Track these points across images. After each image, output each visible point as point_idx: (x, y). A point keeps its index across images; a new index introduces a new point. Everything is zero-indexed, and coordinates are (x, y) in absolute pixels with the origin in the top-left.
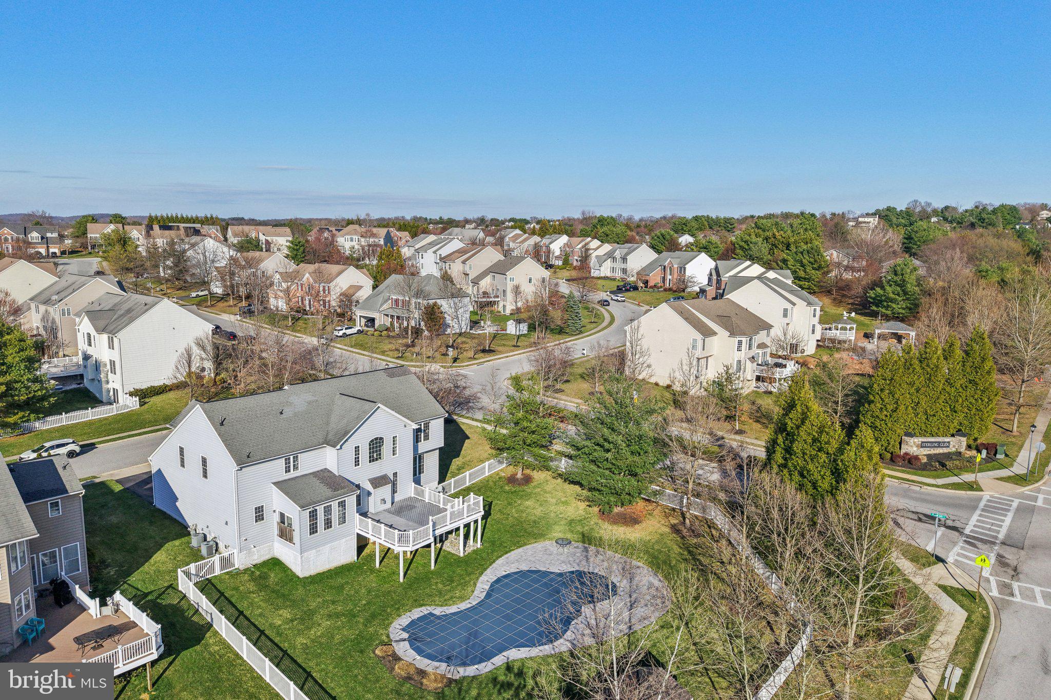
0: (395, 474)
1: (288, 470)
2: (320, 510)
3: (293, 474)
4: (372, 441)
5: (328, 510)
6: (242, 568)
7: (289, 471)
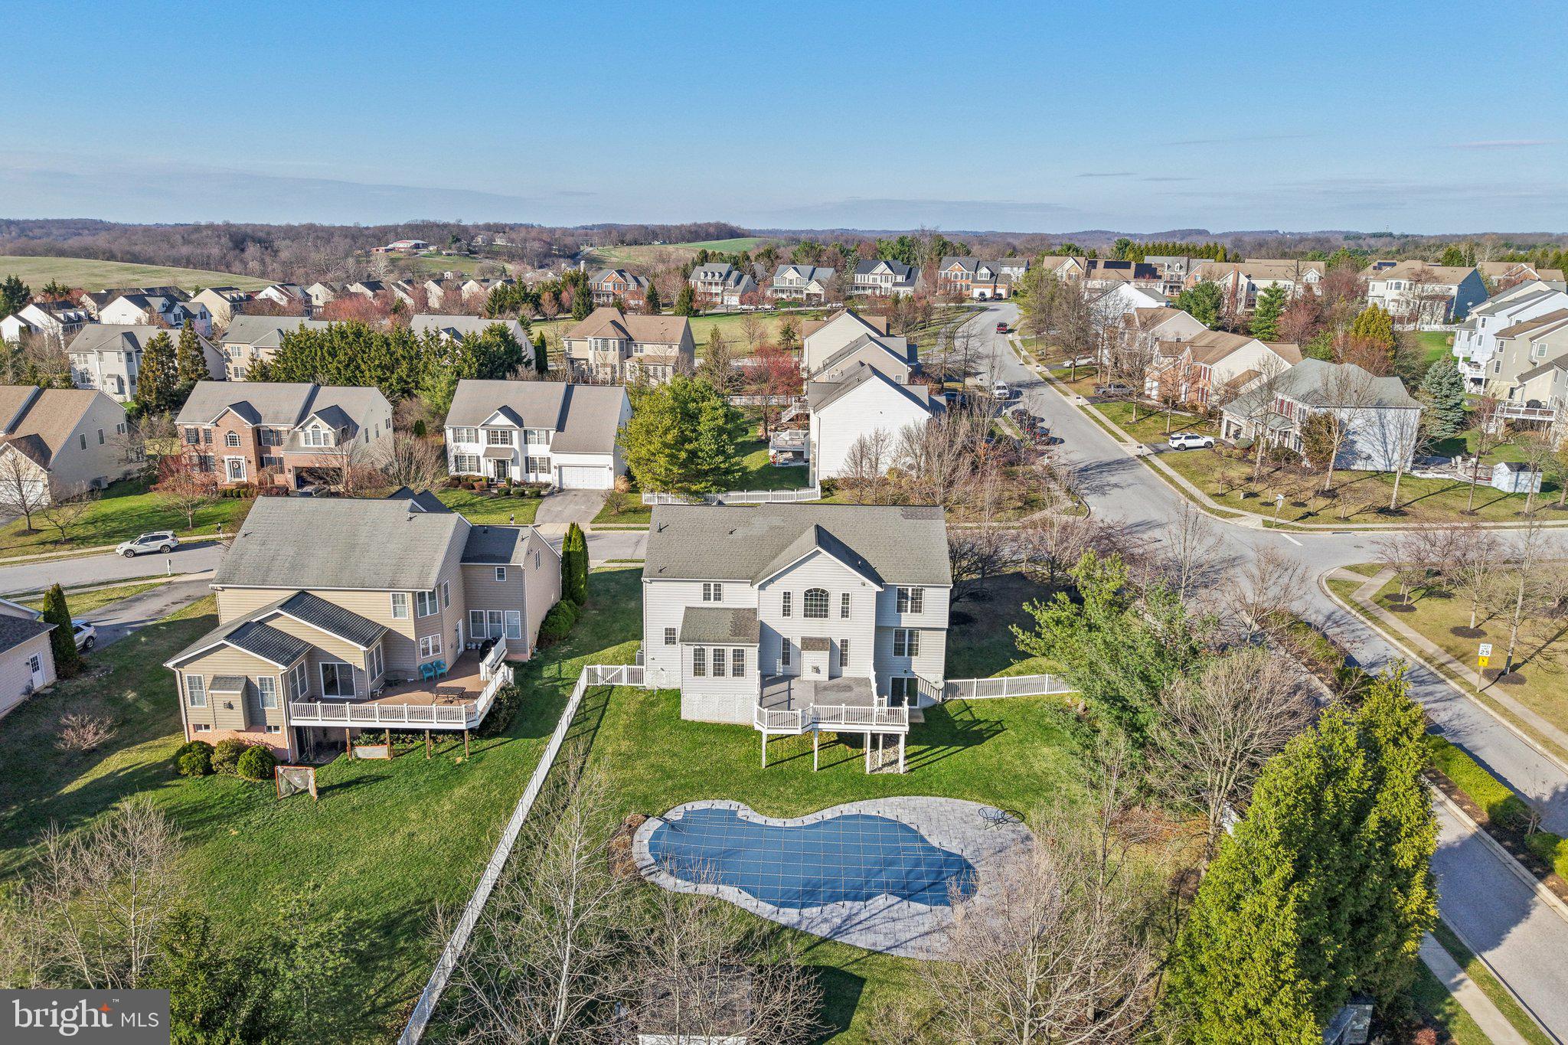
0: (845, 643)
1: (707, 597)
2: (709, 652)
3: (712, 604)
4: (808, 591)
5: (719, 655)
6: (648, 687)
7: (709, 599)
